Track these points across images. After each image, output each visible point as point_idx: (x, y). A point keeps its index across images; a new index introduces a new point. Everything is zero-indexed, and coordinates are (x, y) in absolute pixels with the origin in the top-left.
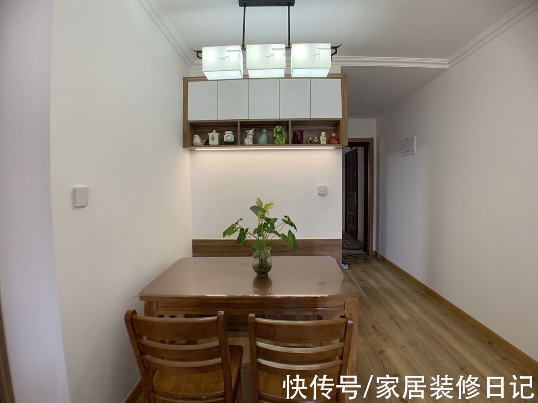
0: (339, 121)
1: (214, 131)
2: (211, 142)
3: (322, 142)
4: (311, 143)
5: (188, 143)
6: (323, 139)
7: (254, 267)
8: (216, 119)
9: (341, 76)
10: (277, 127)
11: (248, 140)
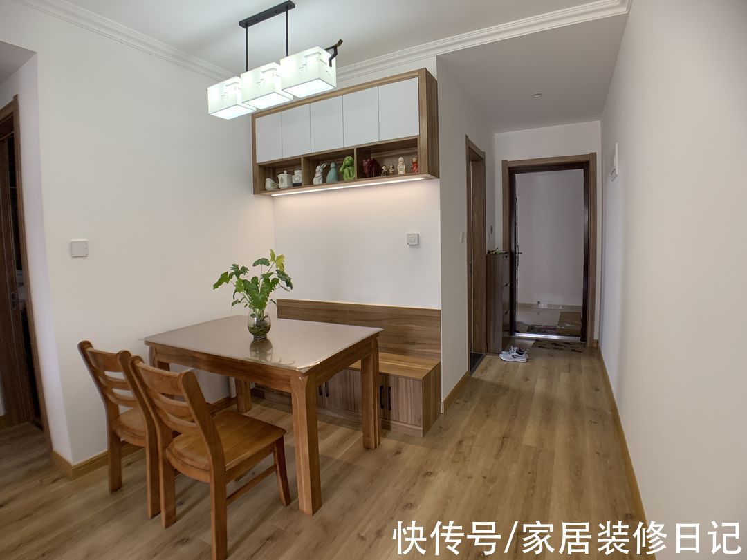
0: (417, 139)
1: (285, 172)
2: (281, 186)
3: (401, 172)
4: (387, 174)
5: (260, 189)
6: (401, 167)
7: (249, 328)
8: (281, 158)
9: (417, 74)
10: (346, 158)
11: (317, 180)
